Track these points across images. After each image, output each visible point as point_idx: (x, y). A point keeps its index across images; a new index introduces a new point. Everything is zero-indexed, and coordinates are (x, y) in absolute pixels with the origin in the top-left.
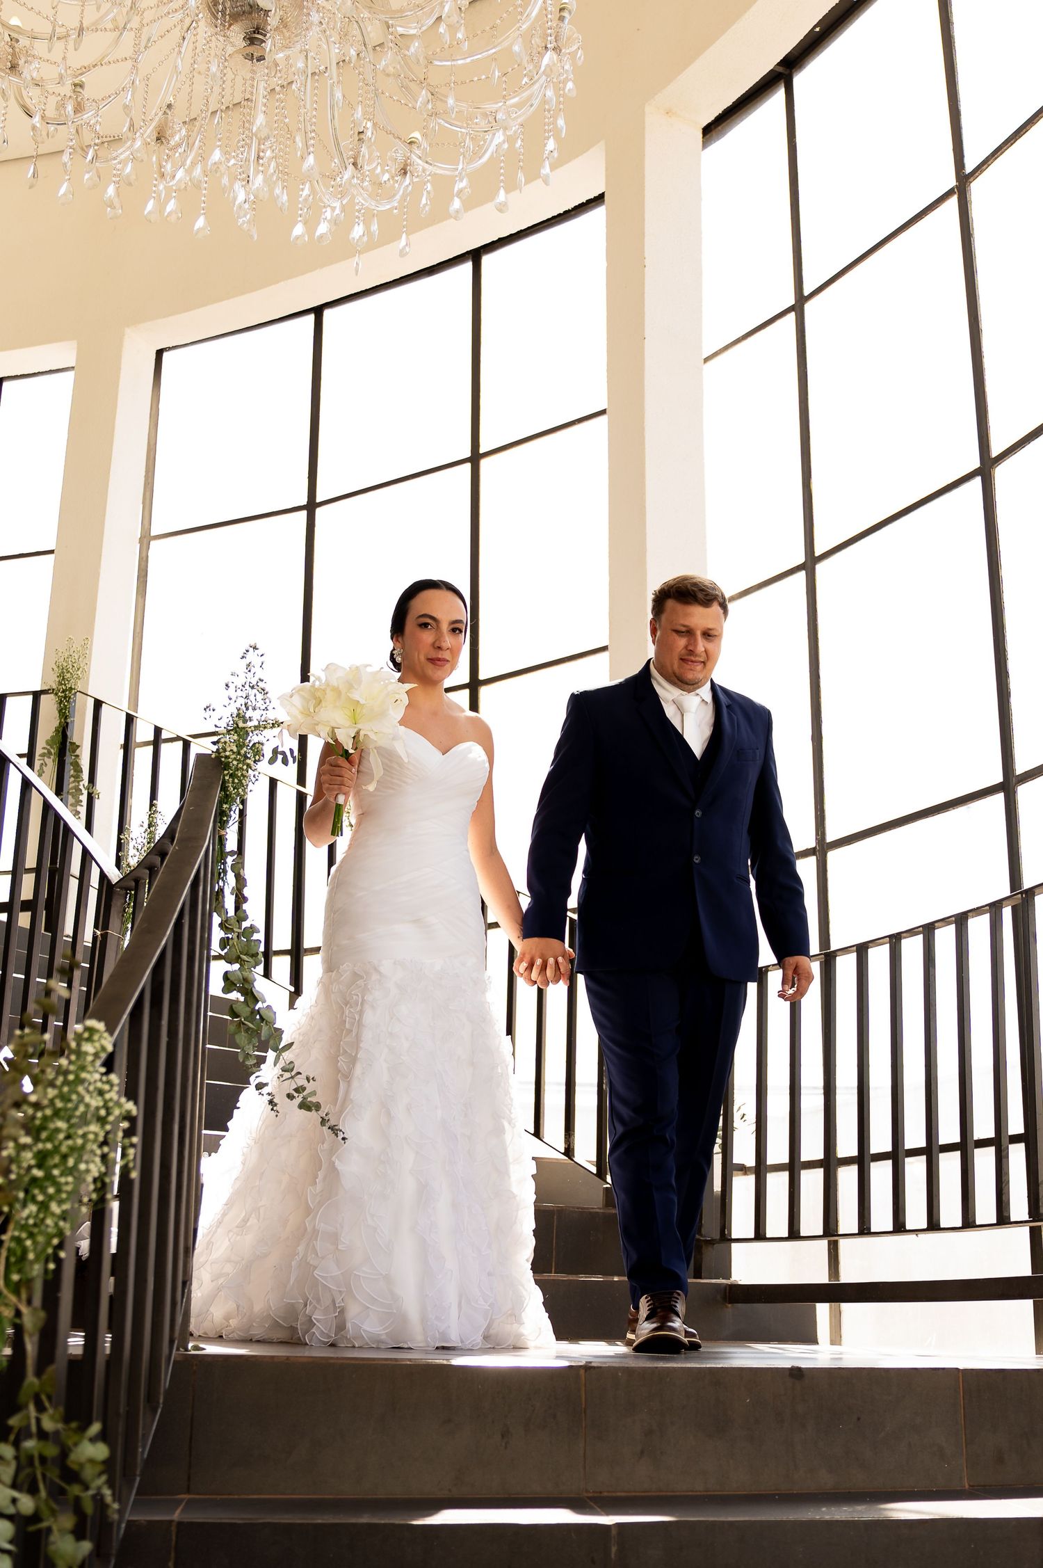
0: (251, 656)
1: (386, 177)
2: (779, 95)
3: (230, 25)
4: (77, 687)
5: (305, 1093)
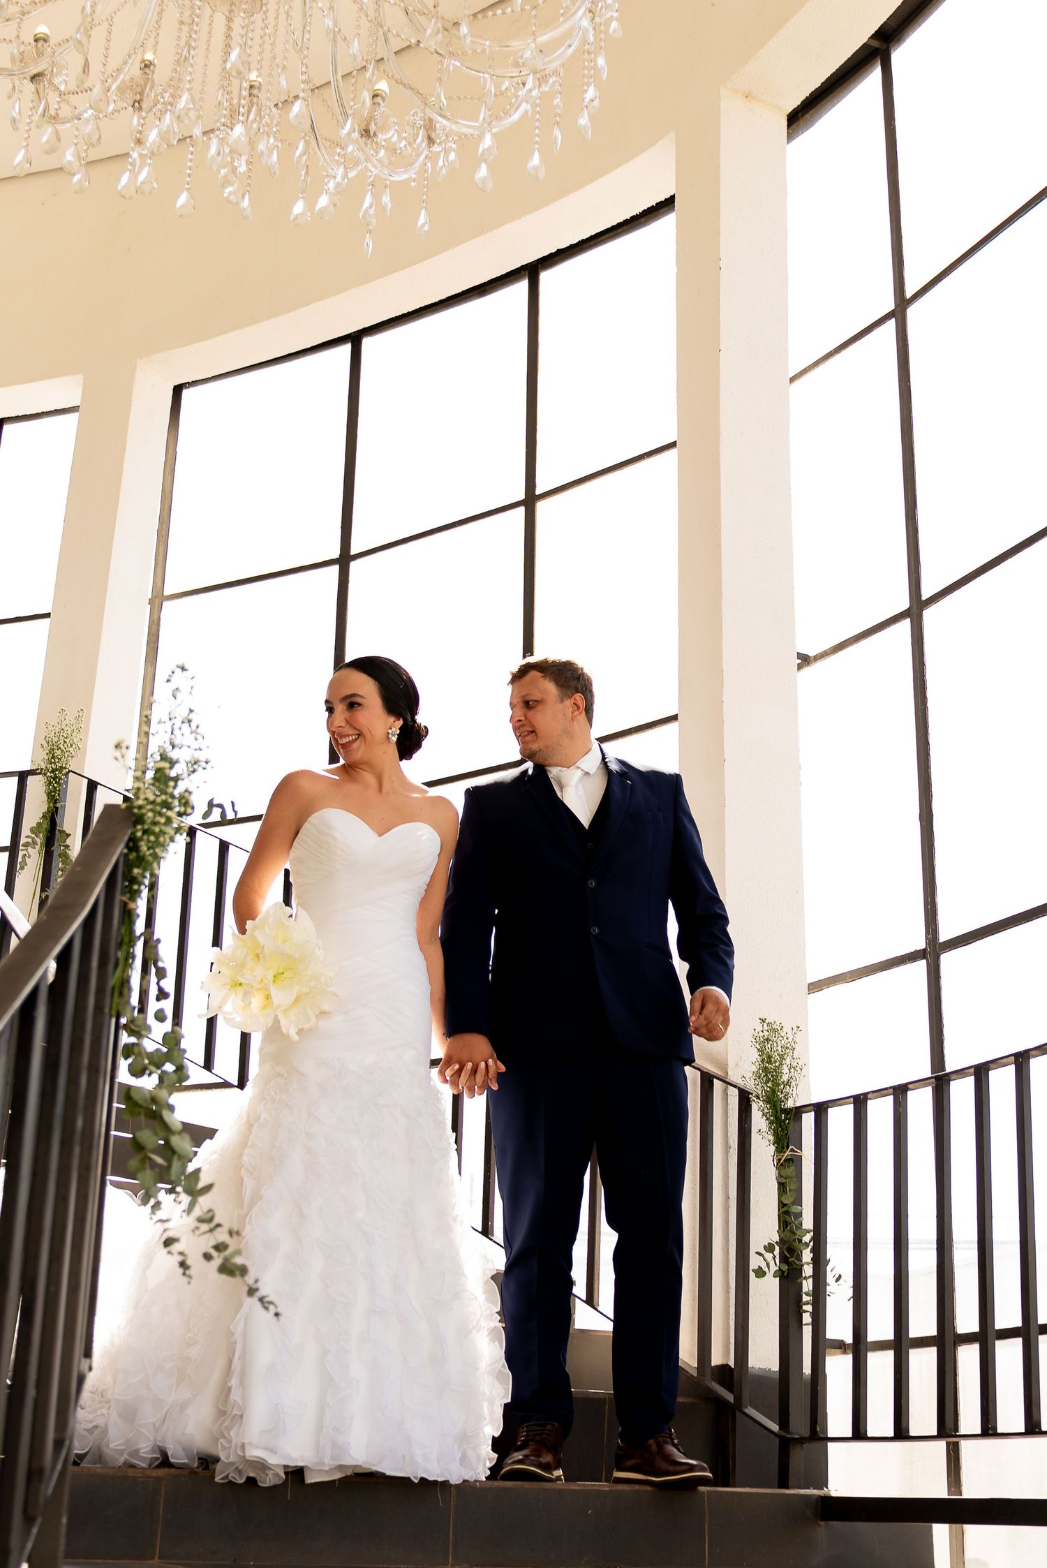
2: (874, 77)
4: (68, 766)
5: (228, 1252)
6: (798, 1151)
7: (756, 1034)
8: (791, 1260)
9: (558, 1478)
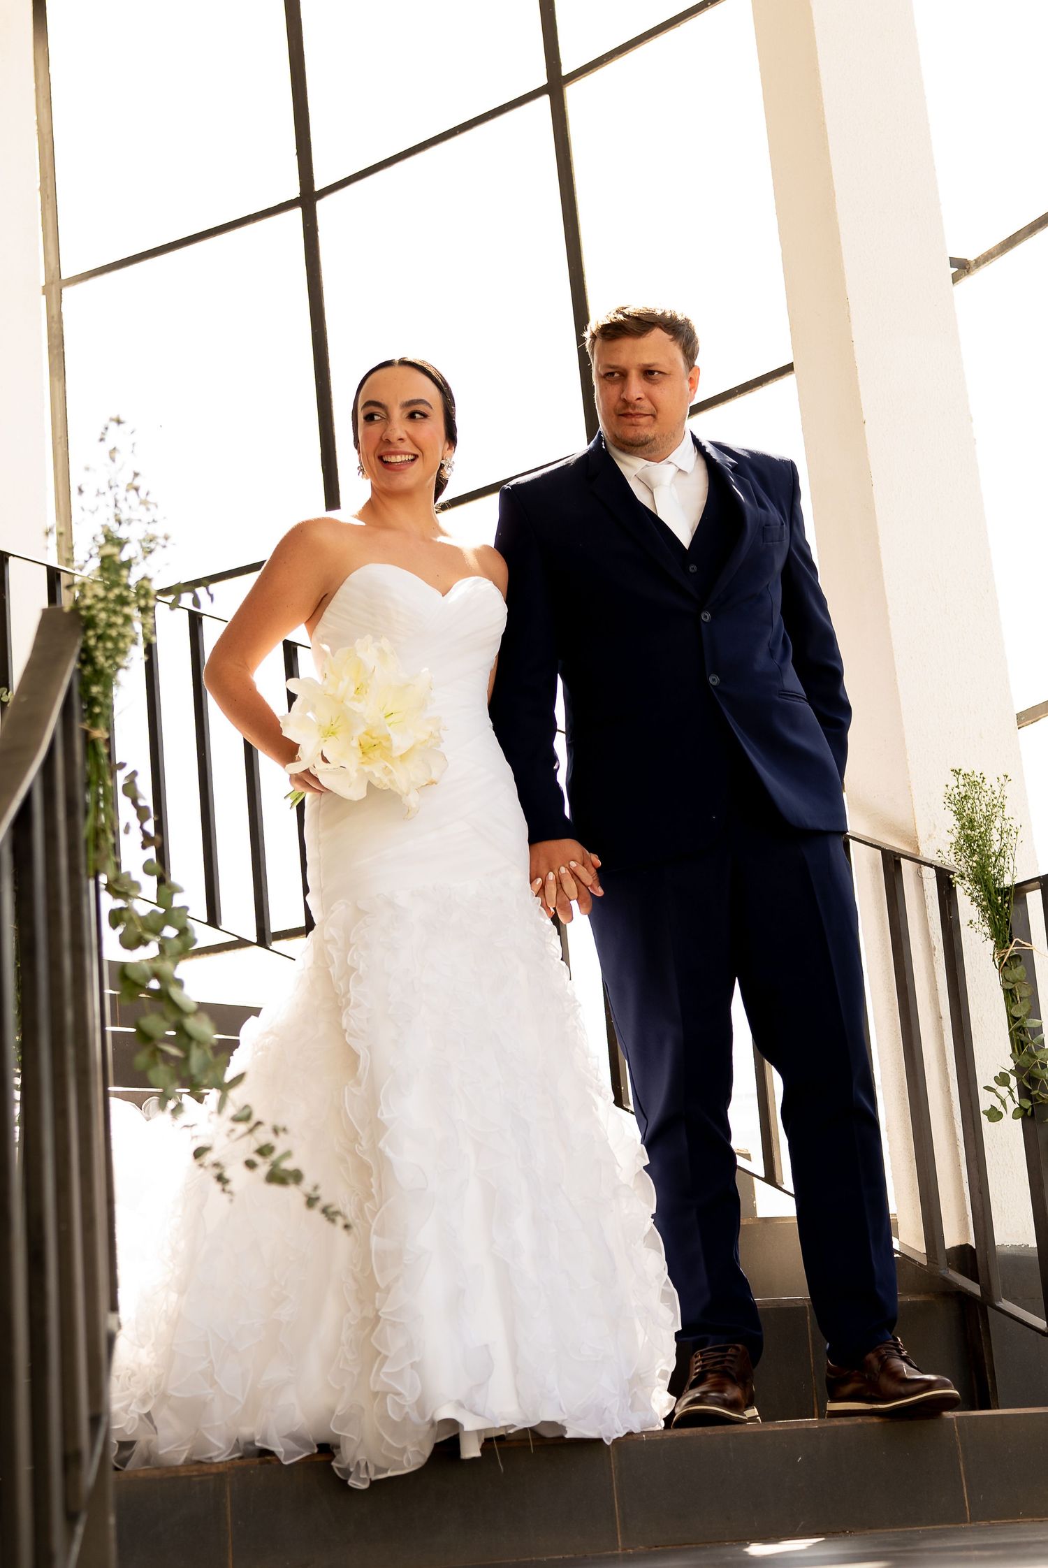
6: (1026, 944)
7: (949, 791)
8: (1034, 1093)
9: (753, 1419)
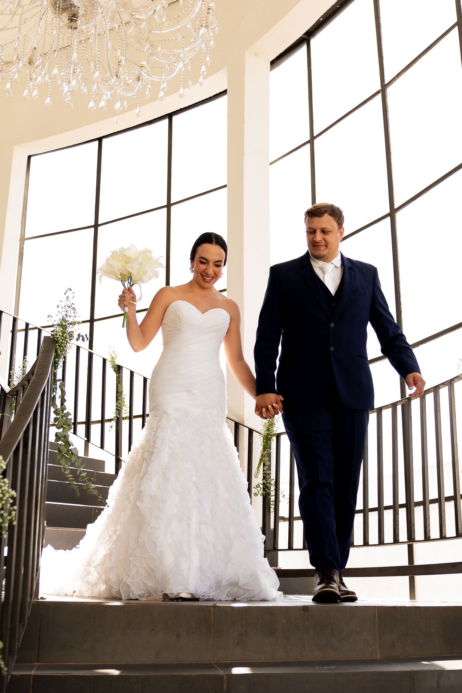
0: (69, 293)
1: (131, 81)
3: (62, 13)
6: (270, 450)
8: (266, 490)
